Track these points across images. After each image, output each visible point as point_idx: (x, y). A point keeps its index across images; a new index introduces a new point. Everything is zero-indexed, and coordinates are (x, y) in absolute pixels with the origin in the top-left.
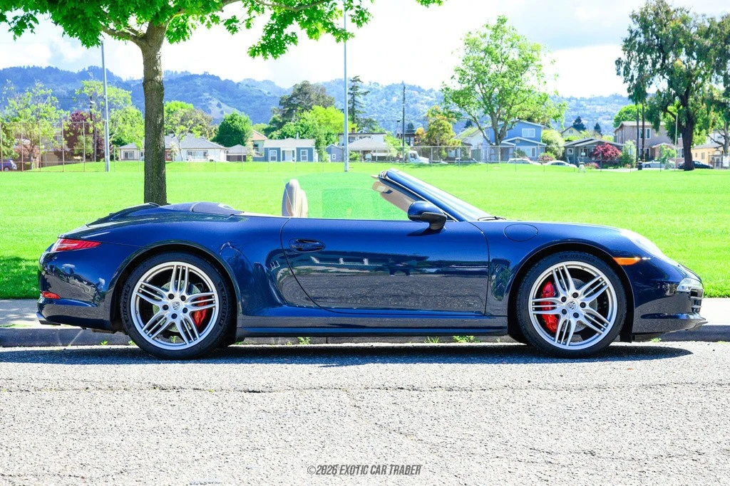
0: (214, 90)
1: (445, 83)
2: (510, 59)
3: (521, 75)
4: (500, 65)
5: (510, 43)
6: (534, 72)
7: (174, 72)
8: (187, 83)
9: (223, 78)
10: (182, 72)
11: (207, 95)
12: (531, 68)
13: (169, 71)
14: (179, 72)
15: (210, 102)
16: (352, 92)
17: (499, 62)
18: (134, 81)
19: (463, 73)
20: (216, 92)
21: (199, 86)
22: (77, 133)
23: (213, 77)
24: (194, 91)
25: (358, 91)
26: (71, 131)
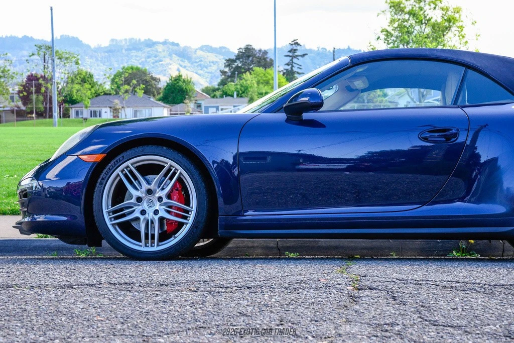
0: (174, 55)
1: (371, 44)
2: (433, 21)
3: (444, 35)
4: (424, 26)
5: (433, 6)
6: (457, 33)
7: (138, 39)
8: (149, 49)
9: (182, 45)
10: (145, 40)
11: (167, 60)
12: (453, 29)
13: (133, 39)
14: (142, 40)
15: (170, 67)
16: (291, 54)
17: (422, 24)
18: (101, 48)
19: (388, 34)
20: (175, 57)
21: (160, 52)
22: (30, 93)
23: (173, 44)
24: (156, 57)
25: (296, 54)
26: (25, 90)
